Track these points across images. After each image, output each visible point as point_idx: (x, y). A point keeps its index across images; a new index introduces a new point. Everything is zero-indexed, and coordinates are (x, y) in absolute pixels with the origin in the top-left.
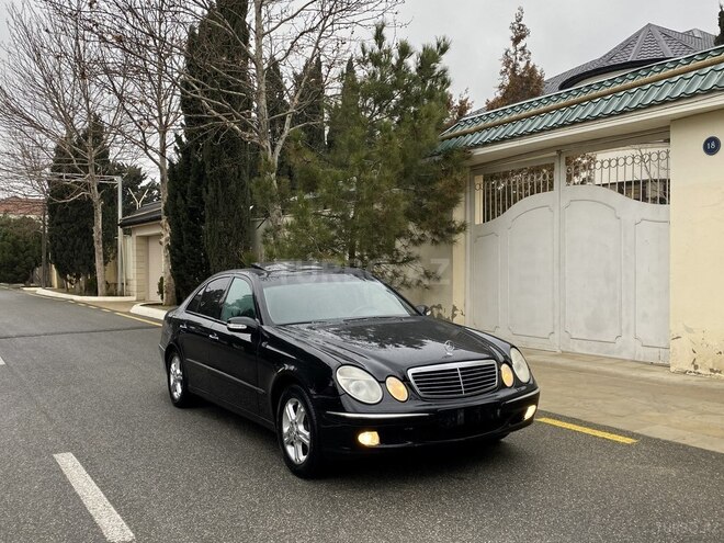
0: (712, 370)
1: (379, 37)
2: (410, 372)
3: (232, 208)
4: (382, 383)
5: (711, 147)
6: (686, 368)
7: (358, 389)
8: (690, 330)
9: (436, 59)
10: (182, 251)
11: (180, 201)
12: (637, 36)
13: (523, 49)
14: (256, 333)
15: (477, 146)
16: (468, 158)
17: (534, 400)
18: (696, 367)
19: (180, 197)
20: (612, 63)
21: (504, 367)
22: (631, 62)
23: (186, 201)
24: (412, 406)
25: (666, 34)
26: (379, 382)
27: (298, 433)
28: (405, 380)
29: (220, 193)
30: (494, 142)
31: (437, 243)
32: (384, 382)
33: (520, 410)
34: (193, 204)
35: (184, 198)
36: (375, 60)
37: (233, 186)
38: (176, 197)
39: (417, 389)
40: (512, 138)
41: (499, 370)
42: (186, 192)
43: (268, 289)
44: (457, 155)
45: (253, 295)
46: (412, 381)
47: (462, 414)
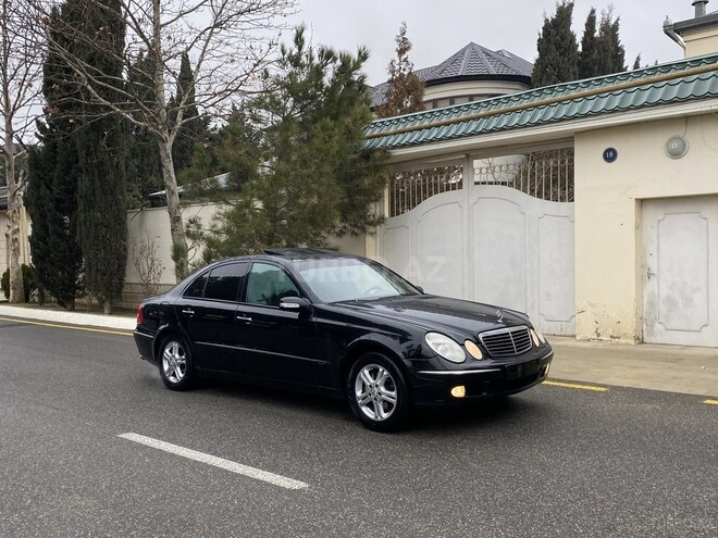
0: (612, 337)
1: (299, 40)
2: (480, 336)
3: (110, 199)
5: (610, 156)
6: (590, 337)
7: (445, 351)
8: (593, 305)
9: (357, 66)
10: (46, 244)
11: (43, 190)
12: (462, 52)
13: (405, 60)
15: (395, 147)
16: (388, 157)
18: (599, 335)
19: (43, 187)
20: (444, 75)
21: (532, 331)
22: (461, 76)
23: (51, 191)
25: (487, 53)
26: (460, 345)
27: (380, 394)
28: (477, 342)
29: (98, 184)
30: (413, 144)
31: (357, 234)
32: (464, 345)
34: (58, 194)
35: (48, 187)
36: (295, 61)
37: (111, 177)
38: (38, 187)
39: (488, 350)
40: (431, 142)
41: (530, 334)
42: (51, 181)
44: (378, 154)
46: (483, 343)
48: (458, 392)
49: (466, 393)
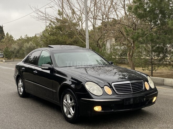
2: (113, 84)
4: (102, 88)
7: (93, 90)
14: (52, 70)
17: (156, 95)
21: (146, 83)
24: (113, 97)
26: (101, 88)
28: (111, 87)
32: (103, 88)
33: (151, 98)
39: (116, 91)
41: (144, 84)
43: (56, 54)
45: (50, 57)
46: (114, 88)
47: (132, 100)
48: (98, 109)
49: (102, 109)
